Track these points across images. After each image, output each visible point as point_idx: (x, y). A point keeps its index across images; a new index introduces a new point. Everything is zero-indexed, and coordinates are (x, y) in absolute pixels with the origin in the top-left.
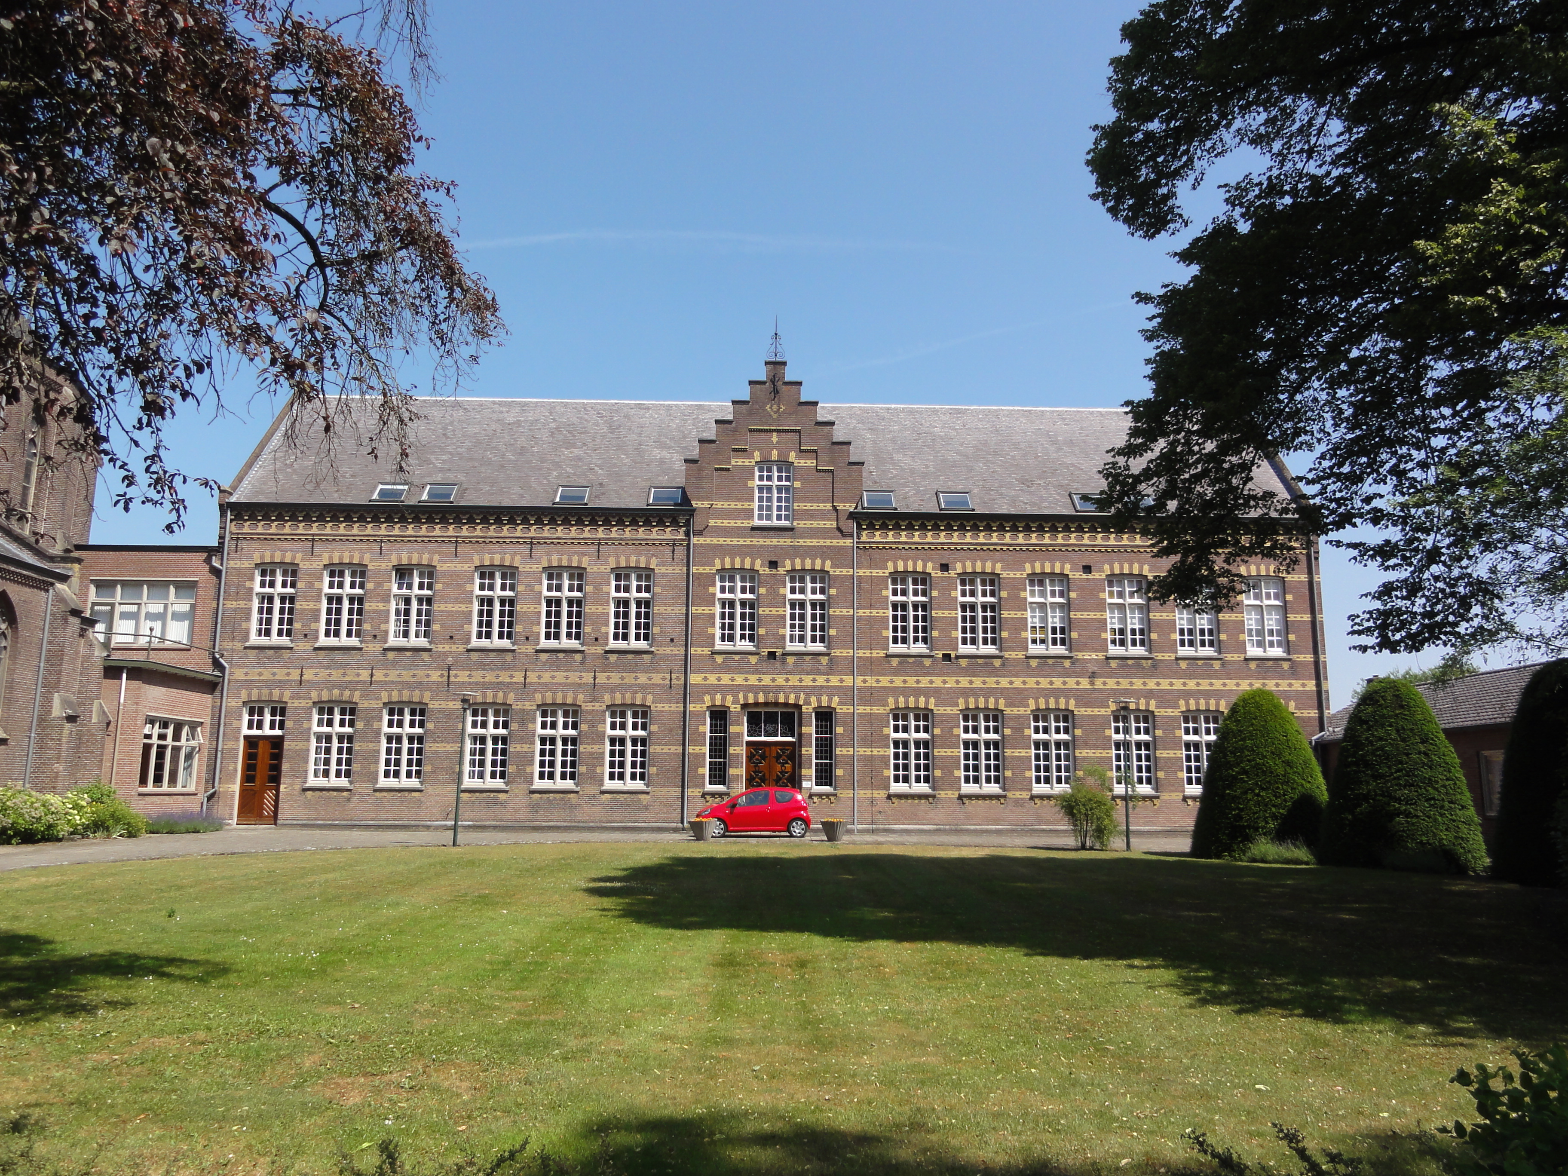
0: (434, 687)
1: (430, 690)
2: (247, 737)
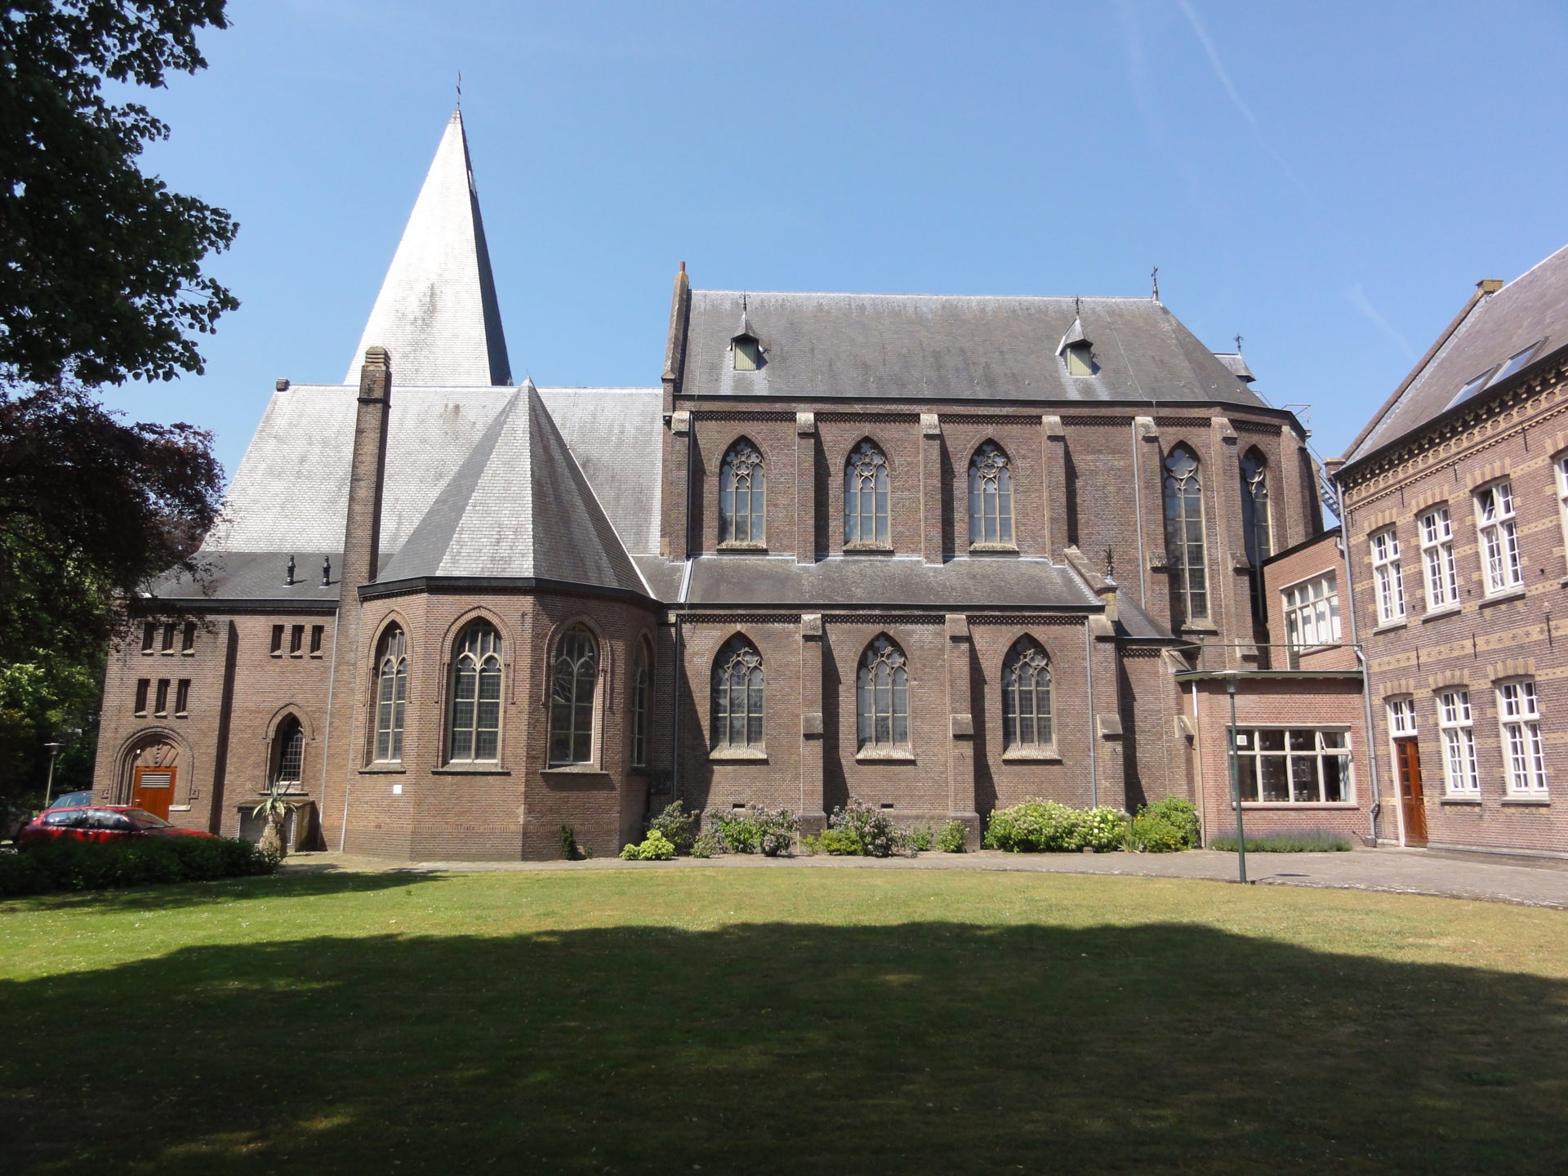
0: (1536, 649)
1: (1532, 654)
2: (1396, 740)
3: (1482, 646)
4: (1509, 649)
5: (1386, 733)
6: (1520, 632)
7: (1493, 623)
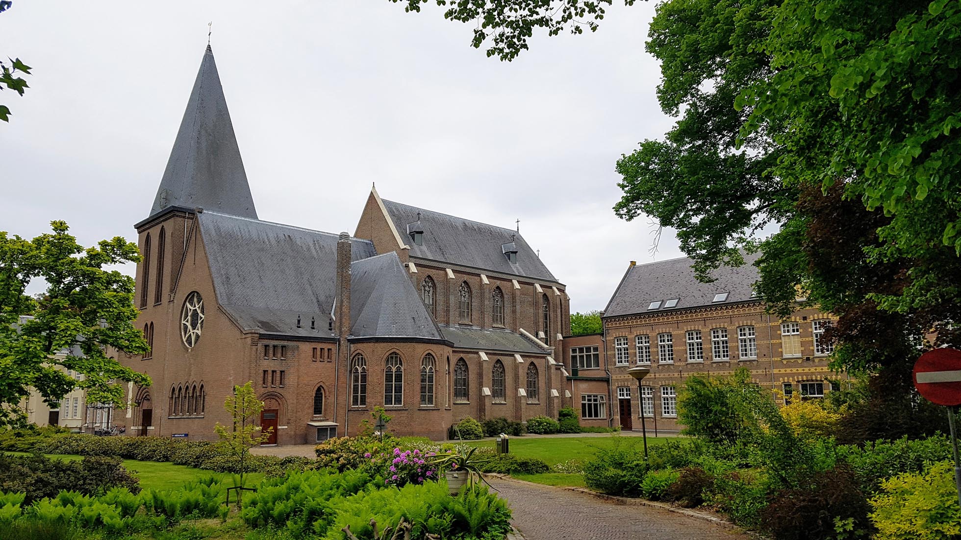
0: (676, 379)
2: (619, 399)
3: (657, 376)
4: (667, 378)
5: (617, 397)
6: (671, 374)
7: (662, 370)
